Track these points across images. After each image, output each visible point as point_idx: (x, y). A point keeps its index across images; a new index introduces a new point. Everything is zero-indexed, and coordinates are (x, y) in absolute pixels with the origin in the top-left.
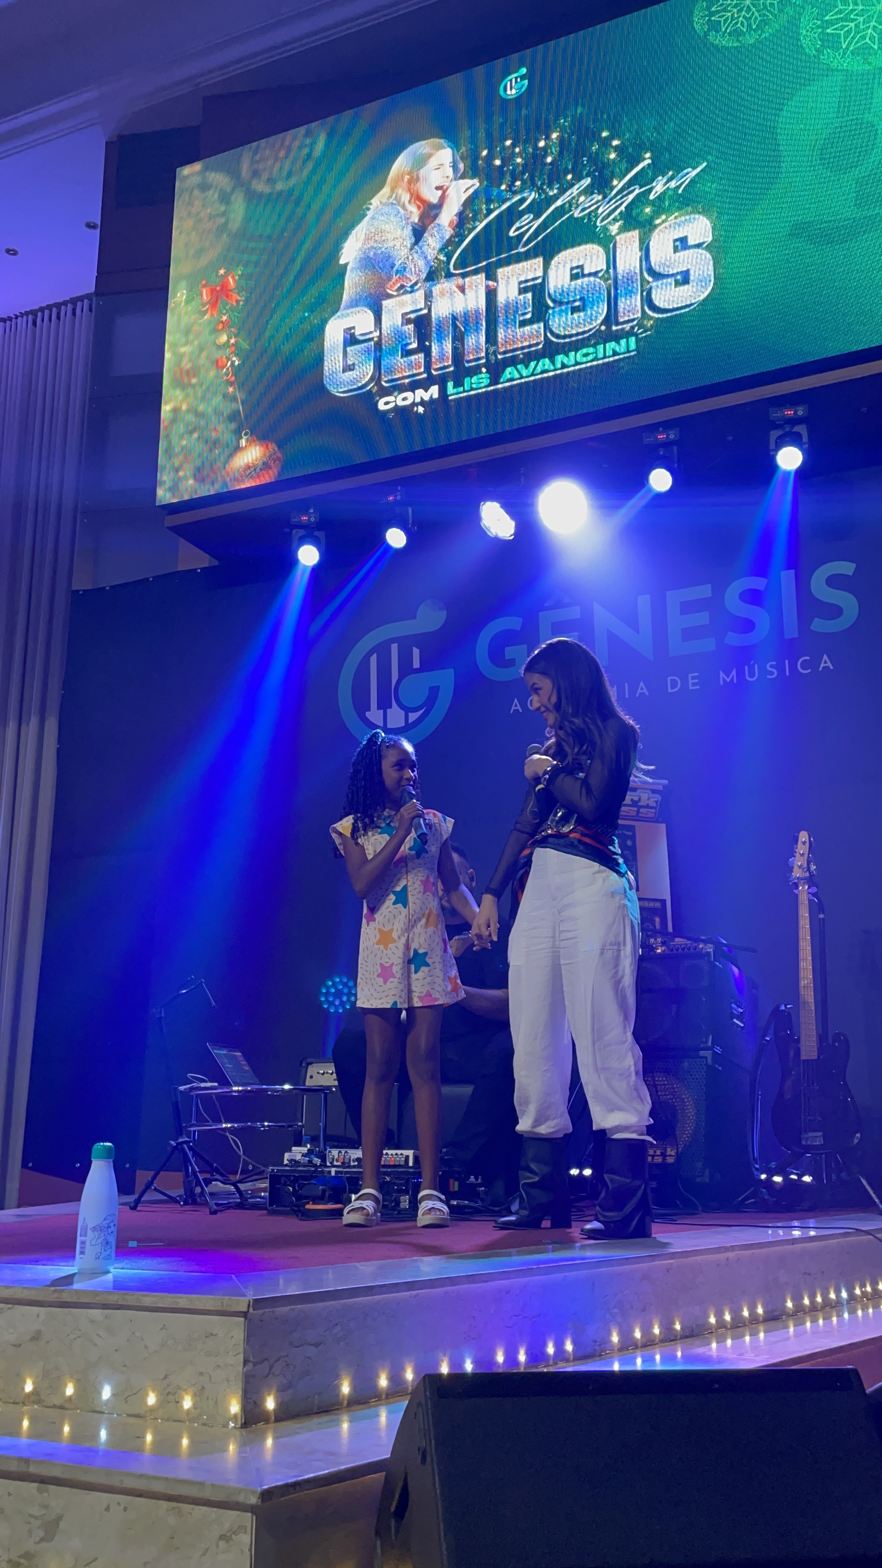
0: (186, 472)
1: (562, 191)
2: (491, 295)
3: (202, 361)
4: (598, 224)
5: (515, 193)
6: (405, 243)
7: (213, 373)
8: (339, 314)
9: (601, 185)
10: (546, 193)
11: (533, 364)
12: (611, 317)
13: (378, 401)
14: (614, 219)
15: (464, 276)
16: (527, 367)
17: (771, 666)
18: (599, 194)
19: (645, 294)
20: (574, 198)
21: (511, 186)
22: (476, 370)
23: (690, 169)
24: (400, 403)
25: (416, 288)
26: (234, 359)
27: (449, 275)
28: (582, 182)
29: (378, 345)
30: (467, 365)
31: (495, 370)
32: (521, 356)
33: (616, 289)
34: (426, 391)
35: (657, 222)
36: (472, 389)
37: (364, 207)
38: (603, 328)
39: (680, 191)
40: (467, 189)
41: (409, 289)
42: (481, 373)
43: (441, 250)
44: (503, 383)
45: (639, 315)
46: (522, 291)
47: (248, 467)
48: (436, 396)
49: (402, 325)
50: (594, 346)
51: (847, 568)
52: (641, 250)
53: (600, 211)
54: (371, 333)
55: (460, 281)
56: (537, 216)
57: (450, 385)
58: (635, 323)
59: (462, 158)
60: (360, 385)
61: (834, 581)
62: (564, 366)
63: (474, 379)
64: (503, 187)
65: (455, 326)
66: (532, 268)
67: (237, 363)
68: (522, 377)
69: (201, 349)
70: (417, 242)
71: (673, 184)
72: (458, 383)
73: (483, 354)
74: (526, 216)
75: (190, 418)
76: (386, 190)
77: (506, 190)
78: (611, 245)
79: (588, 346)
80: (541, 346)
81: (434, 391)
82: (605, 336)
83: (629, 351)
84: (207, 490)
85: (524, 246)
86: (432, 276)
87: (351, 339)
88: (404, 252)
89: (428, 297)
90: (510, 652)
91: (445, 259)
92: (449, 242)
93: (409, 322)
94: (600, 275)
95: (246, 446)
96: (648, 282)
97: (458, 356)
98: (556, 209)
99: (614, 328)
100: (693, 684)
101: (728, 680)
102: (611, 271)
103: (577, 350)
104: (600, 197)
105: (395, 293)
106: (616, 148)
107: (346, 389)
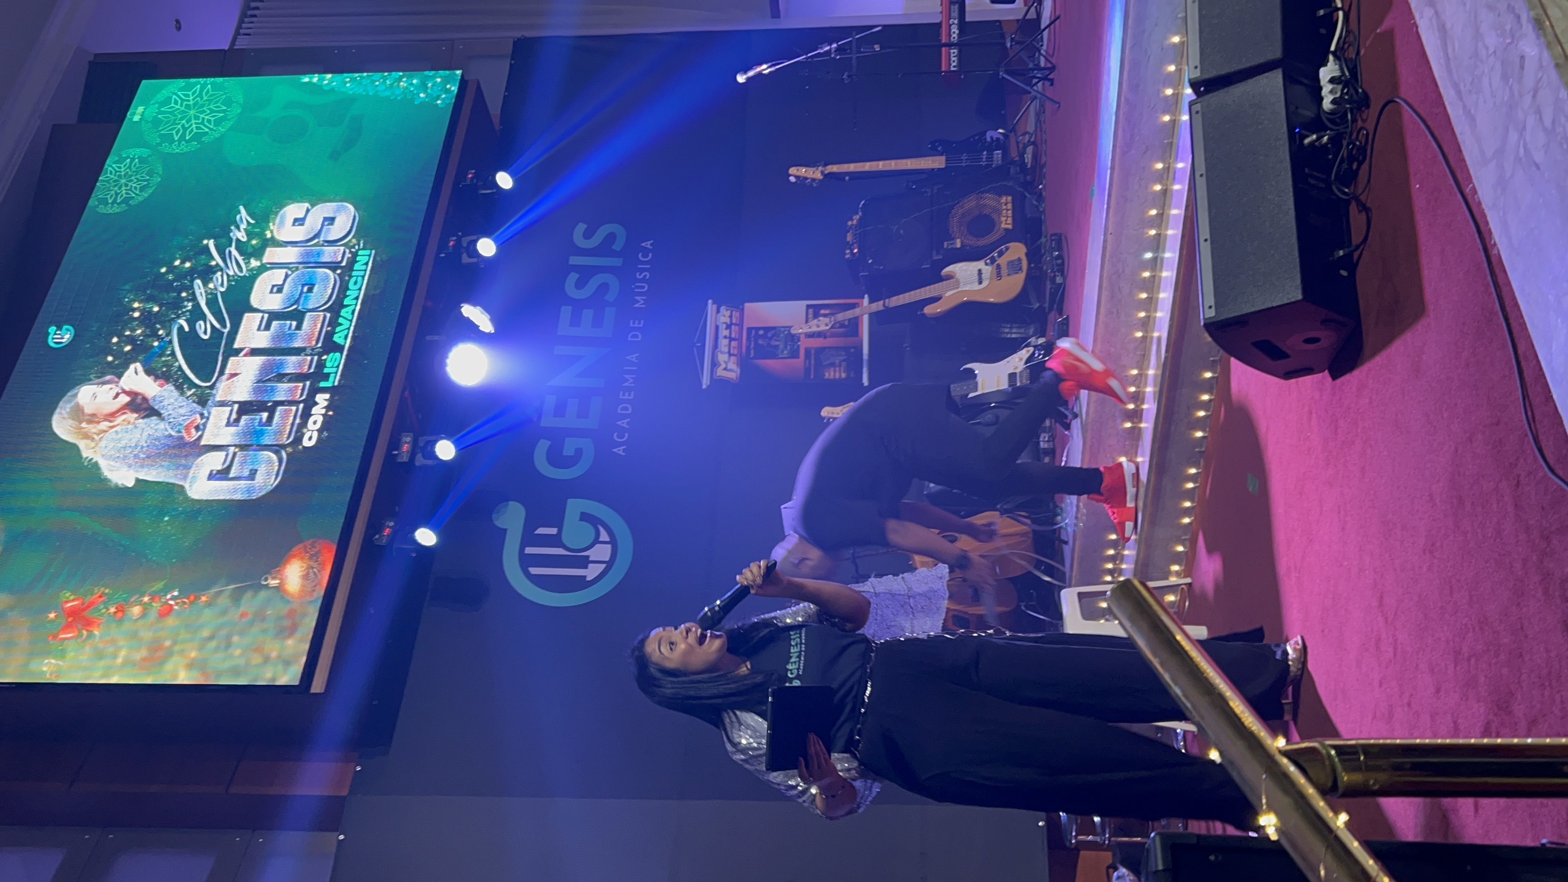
0: (274, 649)
1: (194, 299)
2: (254, 352)
3: (147, 635)
4: (242, 275)
5: (169, 334)
6: (152, 426)
7: (171, 621)
8: (187, 486)
9: (207, 273)
10: (187, 311)
11: (341, 320)
12: (333, 266)
13: (304, 447)
14: (246, 263)
15: (222, 373)
16: (341, 324)
17: (640, 275)
18: (215, 273)
19: (326, 244)
20: (206, 292)
21: (159, 338)
22: (321, 365)
23: (238, 217)
24: (318, 425)
25: (206, 415)
26: (169, 596)
27: (212, 387)
28: (196, 287)
29: (242, 447)
30: (312, 371)
31: (330, 346)
32: (329, 329)
33: (310, 263)
34: (316, 404)
35: (269, 235)
36: (338, 367)
37: (86, 464)
38: (339, 271)
39: (252, 222)
40: (136, 373)
41: (204, 420)
42: (325, 360)
43: (182, 393)
44: (345, 343)
45: (342, 248)
46: (268, 327)
47: (305, 577)
48: (327, 396)
49: (237, 426)
50: (351, 277)
51: (581, 227)
52: (286, 246)
53: (231, 273)
54: (227, 455)
55: (224, 377)
56: (204, 317)
57: (323, 384)
58: (347, 251)
59: (99, 377)
60: (277, 464)
61: (588, 235)
62: (357, 298)
63: (328, 364)
64: (156, 344)
65: (269, 380)
66: (251, 321)
67: (176, 593)
68: (349, 329)
69: (134, 635)
70: (158, 414)
71: (243, 226)
72: (326, 377)
73: (309, 358)
74: (197, 326)
75: (213, 644)
76: (82, 444)
77: (160, 342)
78: (268, 266)
79: (348, 281)
80: (328, 315)
81: (322, 399)
82: (344, 270)
83: (370, 256)
84: (310, 623)
85: (225, 327)
86: (203, 400)
87: (223, 474)
88: (162, 425)
89: (222, 404)
90: (569, 450)
91: (193, 390)
92: (179, 388)
93: (237, 420)
94: (290, 272)
95: (281, 579)
96: (318, 242)
97: (299, 377)
98: (207, 304)
99: (344, 264)
100: (639, 323)
101: (642, 302)
102: (291, 266)
103: (348, 289)
104: (219, 273)
105: (200, 433)
106: (183, 262)
107: (274, 476)
